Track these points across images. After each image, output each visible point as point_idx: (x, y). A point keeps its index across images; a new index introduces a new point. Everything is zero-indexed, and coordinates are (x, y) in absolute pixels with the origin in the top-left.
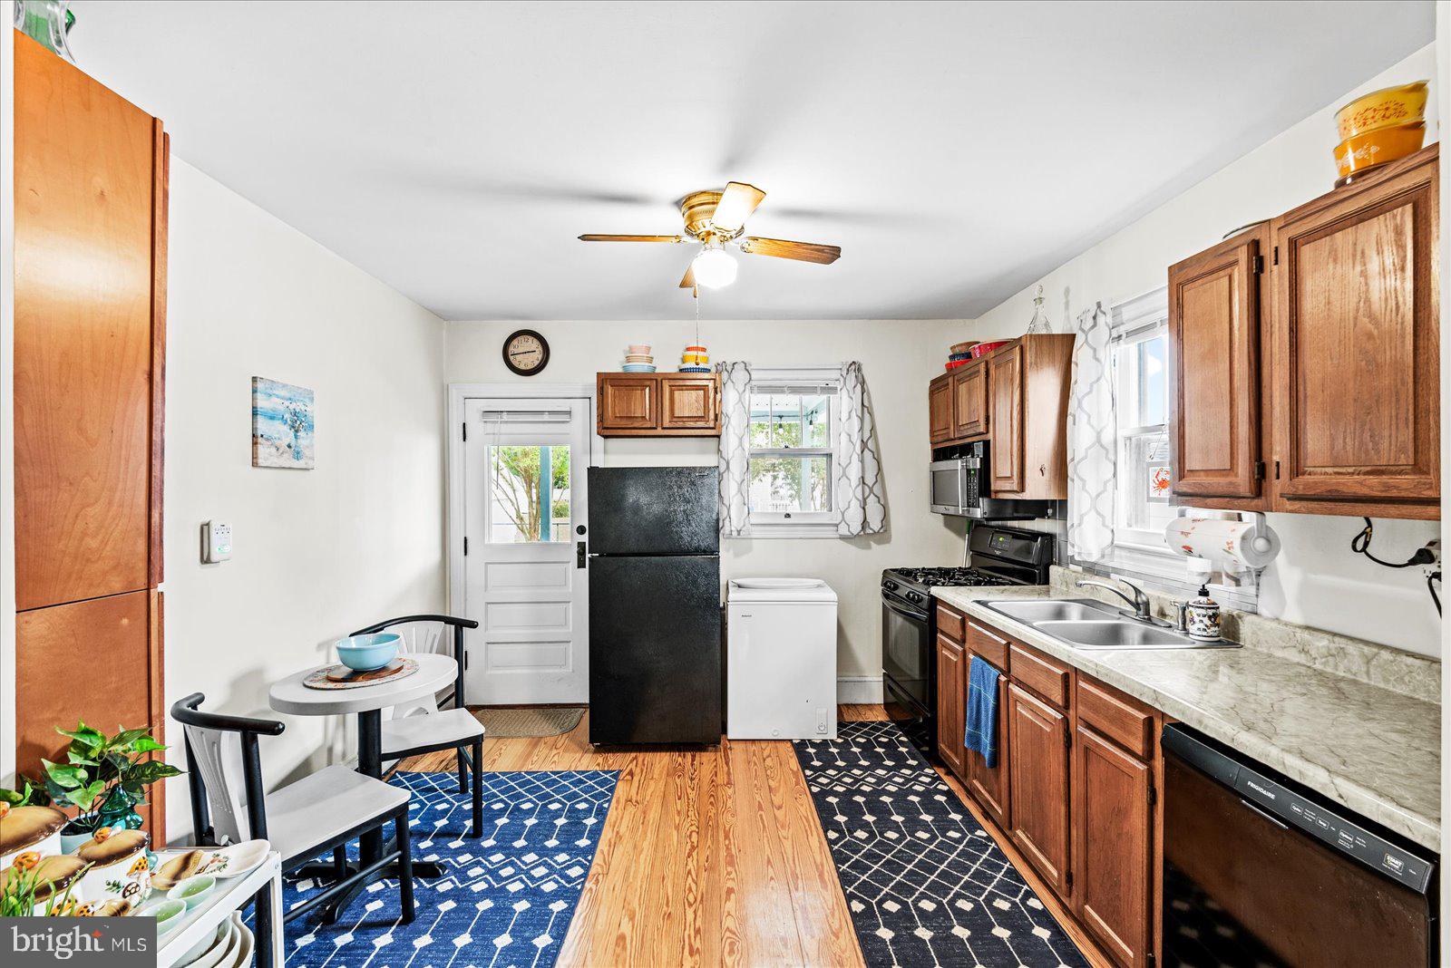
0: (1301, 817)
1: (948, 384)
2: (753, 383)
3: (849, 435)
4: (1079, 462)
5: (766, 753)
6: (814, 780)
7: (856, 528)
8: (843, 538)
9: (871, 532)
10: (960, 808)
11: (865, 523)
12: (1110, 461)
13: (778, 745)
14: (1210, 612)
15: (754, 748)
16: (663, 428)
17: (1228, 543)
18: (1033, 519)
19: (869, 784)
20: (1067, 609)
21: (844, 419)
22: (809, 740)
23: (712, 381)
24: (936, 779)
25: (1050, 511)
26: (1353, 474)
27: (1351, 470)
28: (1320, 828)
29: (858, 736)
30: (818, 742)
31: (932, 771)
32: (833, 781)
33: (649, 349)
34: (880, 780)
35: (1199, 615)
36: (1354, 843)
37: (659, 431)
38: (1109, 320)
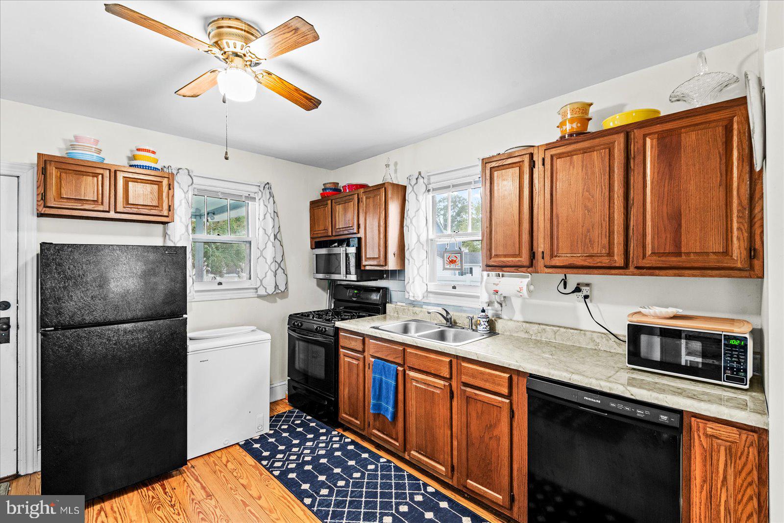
0: (616, 408)
1: (327, 204)
2: (194, 186)
3: (265, 230)
4: (412, 251)
5: (224, 460)
6: (272, 466)
7: (271, 290)
8: (260, 297)
9: (280, 291)
10: (366, 450)
11: (276, 286)
12: (424, 250)
13: (230, 450)
14: (488, 319)
15: (212, 459)
16: (116, 212)
17: (520, 288)
18: (376, 280)
19: (307, 455)
20: (410, 326)
21: (261, 219)
22: (251, 439)
23: (166, 179)
24: (342, 436)
25: (385, 276)
26: (580, 257)
27: (579, 255)
28: (627, 411)
29: (281, 425)
30: (258, 438)
31: (336, 433)
32: (284, 462)
33: (97, 142)
34: (313, 450)
35: (483, 322)
36: (644, 414)
37: (112, 215)
38: (426, 180)
